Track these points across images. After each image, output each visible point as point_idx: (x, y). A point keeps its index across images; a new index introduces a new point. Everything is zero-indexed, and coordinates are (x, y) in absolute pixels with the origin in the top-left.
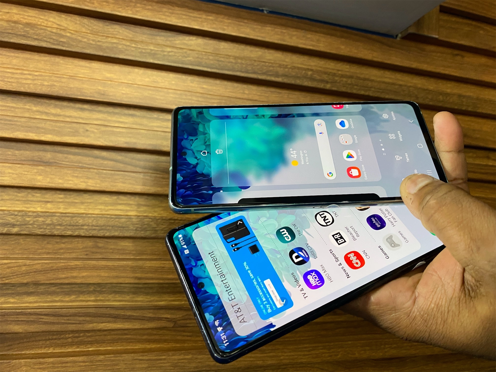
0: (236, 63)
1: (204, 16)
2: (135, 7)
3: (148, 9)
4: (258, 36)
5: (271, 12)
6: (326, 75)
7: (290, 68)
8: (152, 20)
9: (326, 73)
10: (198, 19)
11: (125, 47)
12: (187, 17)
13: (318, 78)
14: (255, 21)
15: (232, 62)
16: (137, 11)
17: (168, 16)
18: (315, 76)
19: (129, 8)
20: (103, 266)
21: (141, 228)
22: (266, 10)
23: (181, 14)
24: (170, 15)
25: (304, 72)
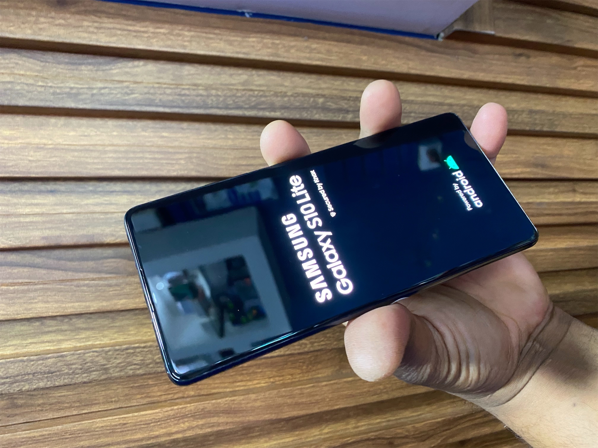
0: (208, 96)
1: (151, 30)
2: (36, 23)
3: (59, 25)
4: (237, 53)
5: (255, 15)
6: (346, 101)
7: (292, 96)
8: (67, 41)
9: (344, 98)
10: (143, 34)
11: (26, 87)
12: (126, 32)
13: (334, 106)
14: (233, 29)
15: (201, 95)
16: (41, 29)
17: (93, 33)
18: (329, 104)
19: (26, 25)
20: (24, 440)
21: (81, 369)
22: (248, 13)
23: (114, 28)
24: (95, 31)
25: (312, 99)
